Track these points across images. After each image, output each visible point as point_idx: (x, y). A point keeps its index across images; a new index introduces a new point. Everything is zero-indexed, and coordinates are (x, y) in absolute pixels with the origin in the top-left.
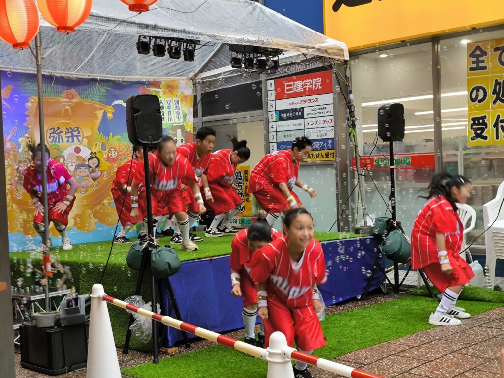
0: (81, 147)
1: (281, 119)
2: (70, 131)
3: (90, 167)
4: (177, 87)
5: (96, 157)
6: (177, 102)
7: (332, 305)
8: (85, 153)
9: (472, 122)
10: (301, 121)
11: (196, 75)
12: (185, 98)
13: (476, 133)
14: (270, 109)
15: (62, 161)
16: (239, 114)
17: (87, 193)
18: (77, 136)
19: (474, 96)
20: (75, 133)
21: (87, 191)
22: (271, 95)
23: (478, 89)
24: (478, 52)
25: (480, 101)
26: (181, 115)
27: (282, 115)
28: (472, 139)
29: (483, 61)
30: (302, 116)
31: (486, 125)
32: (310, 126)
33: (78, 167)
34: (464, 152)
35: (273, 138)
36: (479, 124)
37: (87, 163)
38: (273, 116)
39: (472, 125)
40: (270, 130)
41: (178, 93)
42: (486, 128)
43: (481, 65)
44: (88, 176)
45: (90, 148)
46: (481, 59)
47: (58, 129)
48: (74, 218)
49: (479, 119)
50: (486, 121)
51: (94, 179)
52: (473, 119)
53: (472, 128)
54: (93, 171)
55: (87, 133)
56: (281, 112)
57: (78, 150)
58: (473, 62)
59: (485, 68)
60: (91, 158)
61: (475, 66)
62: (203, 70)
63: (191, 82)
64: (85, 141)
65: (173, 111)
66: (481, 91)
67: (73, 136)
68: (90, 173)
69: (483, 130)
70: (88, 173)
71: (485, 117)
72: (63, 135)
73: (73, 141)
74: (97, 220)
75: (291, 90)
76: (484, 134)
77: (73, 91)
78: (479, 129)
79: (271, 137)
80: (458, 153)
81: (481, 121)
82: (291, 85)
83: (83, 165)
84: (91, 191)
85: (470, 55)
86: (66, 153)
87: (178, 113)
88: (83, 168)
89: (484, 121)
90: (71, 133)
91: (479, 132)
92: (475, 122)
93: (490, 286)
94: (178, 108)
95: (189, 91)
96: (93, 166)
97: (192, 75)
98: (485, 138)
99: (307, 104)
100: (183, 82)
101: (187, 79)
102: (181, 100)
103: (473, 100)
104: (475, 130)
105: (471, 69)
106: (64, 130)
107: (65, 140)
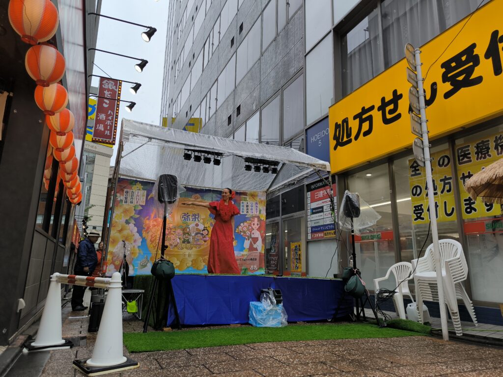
0: (199, 224)
1: (313, 213)
2: (194, 215)
3: (203, 234)
4: (257, 196)
5: (207, 230)
6: (257, 203)
7: (304, 322)
8: (201, 227)
9: (414, 209)
10: (322, 214)
11: (268, 190)
12: (262, 201)
13: (417, 216)
14: (308, 208)
15: (188, 230)
16: (298, 213)
17: (201, 248)
18: (197, 218)
19: (414, 192)
20: (197, 217)
21: (200, 247)
22: (309, 201)
23: (416, 187)
24: (415, 165)
25: (418, 195)
26: (258, 210)
27: (314, 211)
28: (416, 220)
29: (418, 170)
30: (322, 211)
31: (422, 210)
32: (326, 217)
33: (197, 234)
34: (415, 231)
35: (310, 224)
36: (418, 210)
37: (201, 232)
38: (309, 212)
39: (414, 211)
40: (309, 220)
41: (258, 199)
42: (423, 212)
43: (417, 172)
44: (201, 239)
45: (204, 224)
46: (417, 168)
47: (188, 214)
48: (192, 261)
49: (418, 206)
50: (423, 207)
51: (205, 241)
52: (415, 207)
53: (414, 213)
54: (204, 237)
55: (203, 216)
56: (313, 209)
57: (197, 225)
58: (412, 172)
59: (420, 174)
60: (204, 230)
61: (414, 173)
62: (270, 187)
63: (265, 194)
64: (202, 221)
65: (254, 208)
66: (418, 189)
67: (195, 218)
68: (203, 238)
69: (421, 213)
70: (202, 237)
71: (422, 205)
72: (190, 217)
73: (195, 220)
74: (204, 264)
75: (318, 196)
76: (422, 216)
77: (198, 195)
78: (418, 213)
79: (308, 224)
80: (412, 231)
81: (420, 208)
82: (317, 194)
83: (199, 233)
84: (202, 247)
85: (411, 167)
86: (190, 226)
87: (257, 209)
88: (199, 235)
89: (421, 207)
90: (195, 216)
91: (419, 215)
92: (416, 209)
93: (421, 321)
94: (256, 207)
95: (264, 198)
96: (205, 234)
97: (265, 189)
98: (423, 219)
99: (325, 204)
100: (261, 193)
101: (263, 192)
102: (259, 203)
103: (414, 195)
104: (416, 214)
105: (412, 175)
106: (191, 215)
107: (191, 219)
